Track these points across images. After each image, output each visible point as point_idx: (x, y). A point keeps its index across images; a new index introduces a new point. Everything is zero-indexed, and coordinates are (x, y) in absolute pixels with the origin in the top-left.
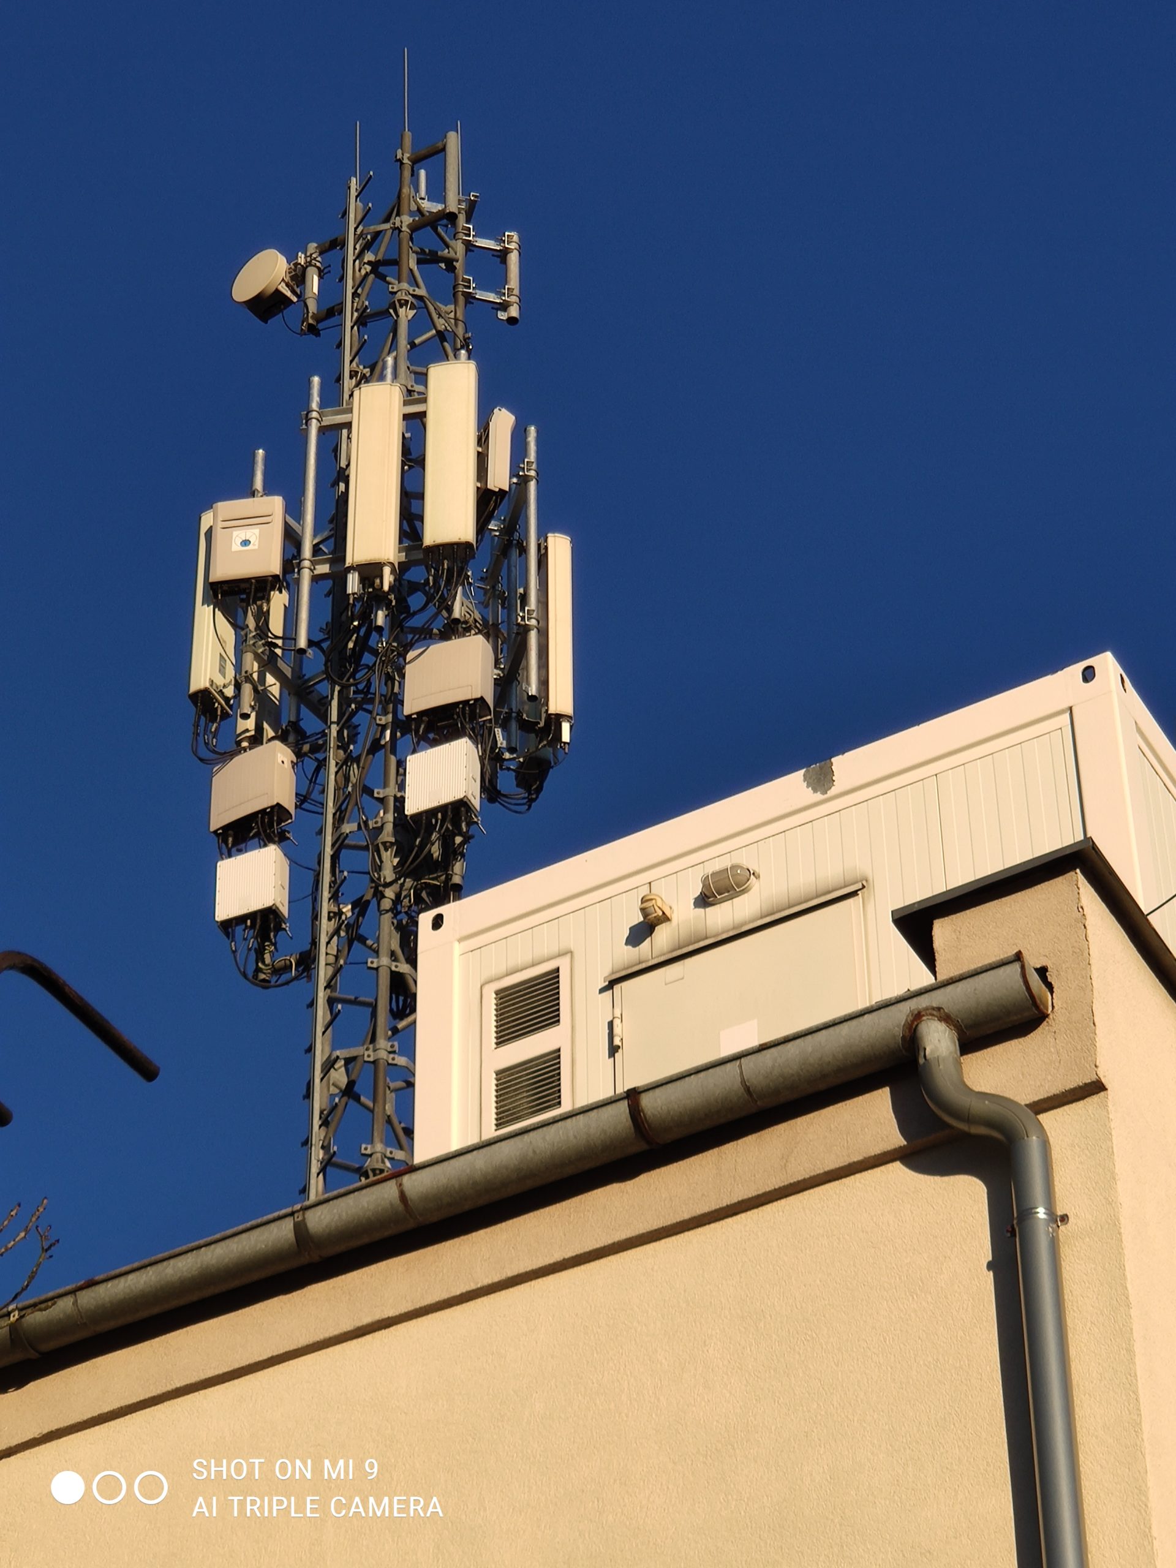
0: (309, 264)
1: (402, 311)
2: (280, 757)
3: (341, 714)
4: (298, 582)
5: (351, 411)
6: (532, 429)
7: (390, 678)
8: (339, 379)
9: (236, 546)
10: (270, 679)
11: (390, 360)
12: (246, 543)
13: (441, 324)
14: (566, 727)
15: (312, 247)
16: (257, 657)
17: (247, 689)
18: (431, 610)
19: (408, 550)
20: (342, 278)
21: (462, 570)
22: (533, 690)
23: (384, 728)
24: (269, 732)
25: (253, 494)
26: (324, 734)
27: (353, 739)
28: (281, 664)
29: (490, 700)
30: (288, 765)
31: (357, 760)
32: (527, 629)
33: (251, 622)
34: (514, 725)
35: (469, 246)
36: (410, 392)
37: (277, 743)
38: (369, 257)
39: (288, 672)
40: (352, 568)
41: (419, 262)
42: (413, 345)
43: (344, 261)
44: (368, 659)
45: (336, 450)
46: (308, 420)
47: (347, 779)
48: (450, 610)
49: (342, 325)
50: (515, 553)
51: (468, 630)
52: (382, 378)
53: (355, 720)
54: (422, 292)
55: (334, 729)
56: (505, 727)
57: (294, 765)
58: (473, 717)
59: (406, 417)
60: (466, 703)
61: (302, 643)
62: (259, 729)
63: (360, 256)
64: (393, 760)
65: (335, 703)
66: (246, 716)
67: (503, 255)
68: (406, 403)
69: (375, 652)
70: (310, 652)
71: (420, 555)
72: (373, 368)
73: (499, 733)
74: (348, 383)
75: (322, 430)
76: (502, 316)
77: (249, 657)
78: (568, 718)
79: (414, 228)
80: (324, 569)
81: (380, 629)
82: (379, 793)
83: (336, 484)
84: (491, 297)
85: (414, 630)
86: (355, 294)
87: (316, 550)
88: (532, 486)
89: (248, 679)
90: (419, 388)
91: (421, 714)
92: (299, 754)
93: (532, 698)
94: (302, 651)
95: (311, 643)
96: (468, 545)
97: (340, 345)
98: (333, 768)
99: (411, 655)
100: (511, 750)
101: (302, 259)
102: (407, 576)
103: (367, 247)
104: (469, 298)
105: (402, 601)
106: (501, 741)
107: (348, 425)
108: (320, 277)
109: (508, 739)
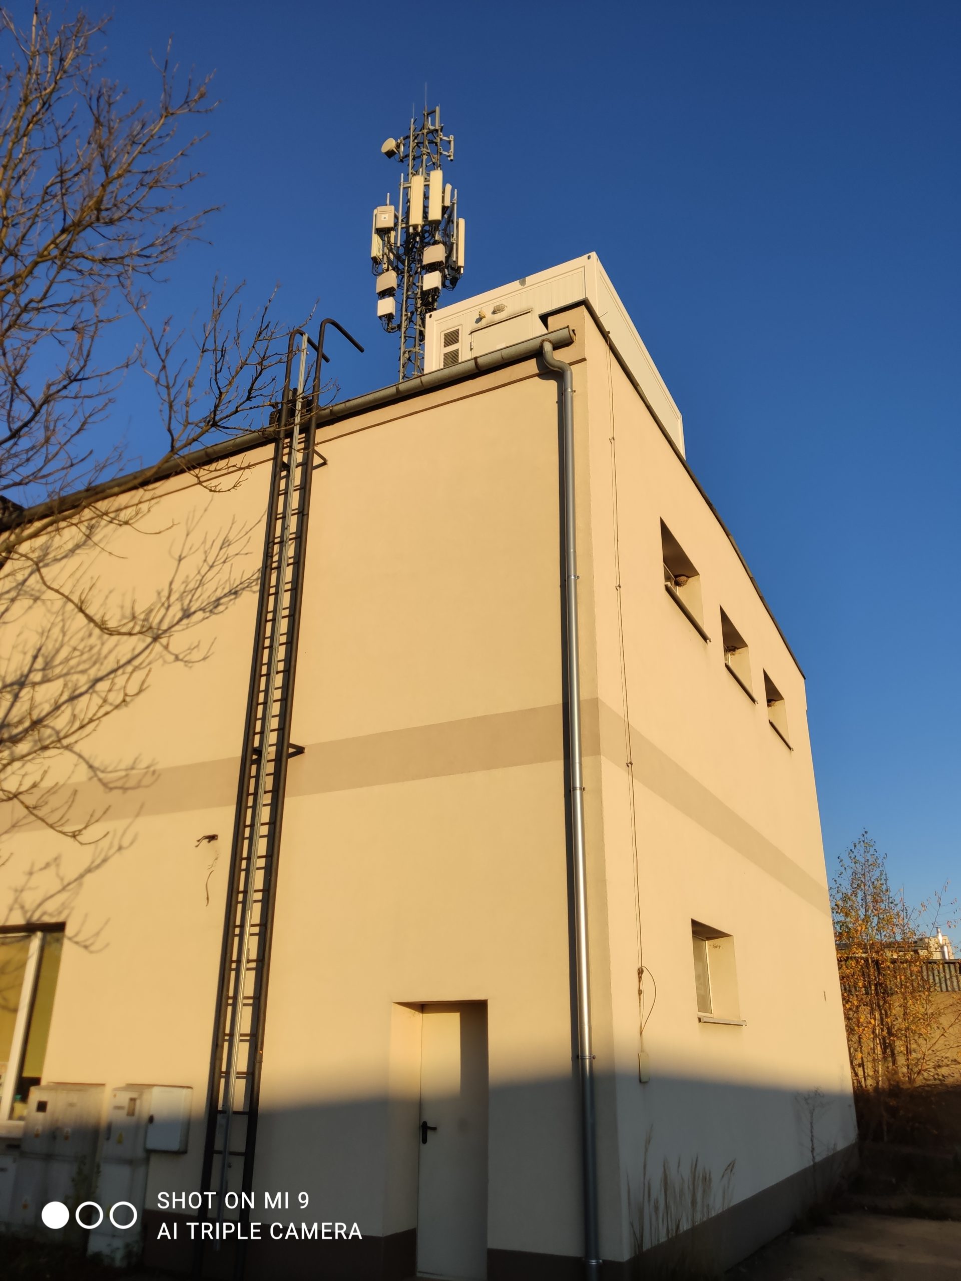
0: (401, 143)
1: (424, 156)
2: (393, 275)
3: (408, 264)
4: (397, 228)
5: (410, 183)
6: (456, 190)
7: (420, 255)
8: (408, 175)
9: (383, 219)
10: (391, 254)
11: (421, 170)
12: (385, 218)
13: (434, 160)
14: (462, 269)
15: (402, 138)
16: (388, 248)
17: (385, 256)
18: (430, 237)
19: (425, 221)
20: (409, 147)
21: (438, 227)
22: (454, 259)
23: (418, 268)
24: (390, 268)
25: (387, 205)
26: (404, 269)
27: (411, 271)
28: (393, 250)
29: (444, 262)
30: (395, 277)
31: (412, 276)
32: (453, 243)
33: (386, 239)
34: (450, 268)
35: (441, 139)
36: (426, 179)
37: (393, 271)
38: (416, 141)
39: (395, 253)
40: (411, 226)
41: (429, 143)
42: (427, 166)
43: (409, 142)
44: (415, 250)
45: (407, 194)
46: (400, 185)
47: (409, 281)
48: (435, 237)
49: (409, 160)
50: (451, 223)
51: (439, 243)
52: (419, 174)
53: (411, 266)
54: (429, 151)
55: (406, 268)
56: (447, 269)
57: (397, 277)
58: (440, 266)
59: (425, 185)
60: (438, 262)
61: (399, 245)
62: (388, 267)
63: (413, 141)
64: (420, 276)
65: (406, 261)
66: (385, 264)
67: (449, 142)
68: (425, 181)
69: (416, 248)
70: (401, 247)
71: (428, 223)
72: (416, 172)
73: (446, 270)
74: (410, 176)
75: (404, 188)
76: (449, 159)
77: (386, 248)
78: (463, 267)
79: (428, 133)
80: (404, 225)
81: (418, 242)
82: (417, 284)
83: (407, 203)
84: (446, 153)
85: (426, 243)
86: (412, 151)
87: (402, 221)
88: (455, 205)
89: (386, 254)
90: (428, 178)
91: (427, 264)
92: (398, 274)
93: (454, 261)
94: (399, 247)
95: (401, 245)
96: (439, 221)
97: (408, 165)
98: (406, 278)
99: (425, 249)
100: (449, 275)
101: (399, 141)
102: (424, 228)
103: (415, 138)
104: (441, 154)
105: (423, 235)
106: (447, 273)
107: (410, 187)
108: (404, 146)
109: (448, 272)
